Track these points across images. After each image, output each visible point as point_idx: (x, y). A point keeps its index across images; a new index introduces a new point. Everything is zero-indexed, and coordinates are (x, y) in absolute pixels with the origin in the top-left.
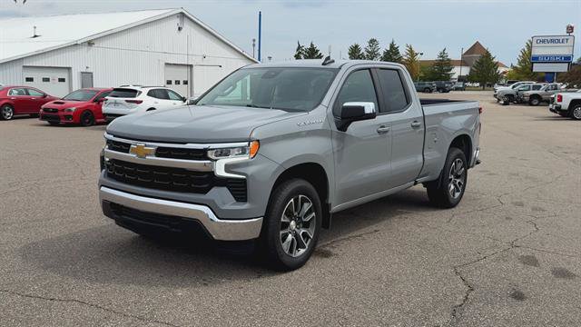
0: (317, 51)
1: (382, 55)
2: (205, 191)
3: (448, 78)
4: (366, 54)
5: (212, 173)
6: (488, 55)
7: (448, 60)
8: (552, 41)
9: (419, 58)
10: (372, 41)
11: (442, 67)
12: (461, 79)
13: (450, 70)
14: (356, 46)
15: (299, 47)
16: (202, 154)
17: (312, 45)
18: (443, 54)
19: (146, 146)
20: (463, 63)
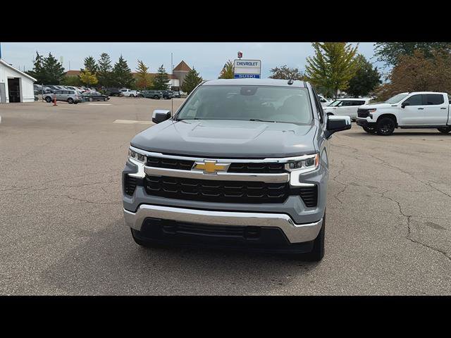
0: (56, 61)
1: (114, 67)
2: (282, 200)
3: (165, 87)
4: (99, 65)
5: (287, 184)
6: (194, 72)
7: (166, 74)
8: (247, 64)
9: (148, 71)
10: (104, 55)
11: (161, 78)
12: (174, 89)
13: (168, 82)
14: (91, 59)
15: (38, 57)
16: (279, 168)
17: (50, 55)
18: (161, 69)
19: (217, 162)
20: (174, 76)
